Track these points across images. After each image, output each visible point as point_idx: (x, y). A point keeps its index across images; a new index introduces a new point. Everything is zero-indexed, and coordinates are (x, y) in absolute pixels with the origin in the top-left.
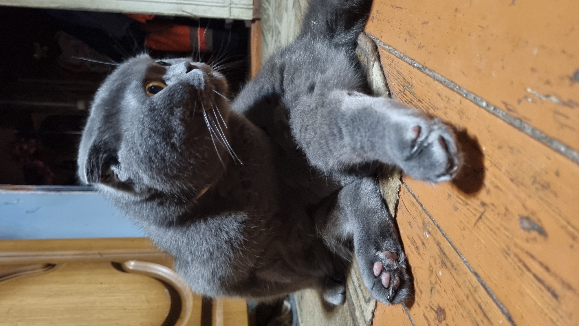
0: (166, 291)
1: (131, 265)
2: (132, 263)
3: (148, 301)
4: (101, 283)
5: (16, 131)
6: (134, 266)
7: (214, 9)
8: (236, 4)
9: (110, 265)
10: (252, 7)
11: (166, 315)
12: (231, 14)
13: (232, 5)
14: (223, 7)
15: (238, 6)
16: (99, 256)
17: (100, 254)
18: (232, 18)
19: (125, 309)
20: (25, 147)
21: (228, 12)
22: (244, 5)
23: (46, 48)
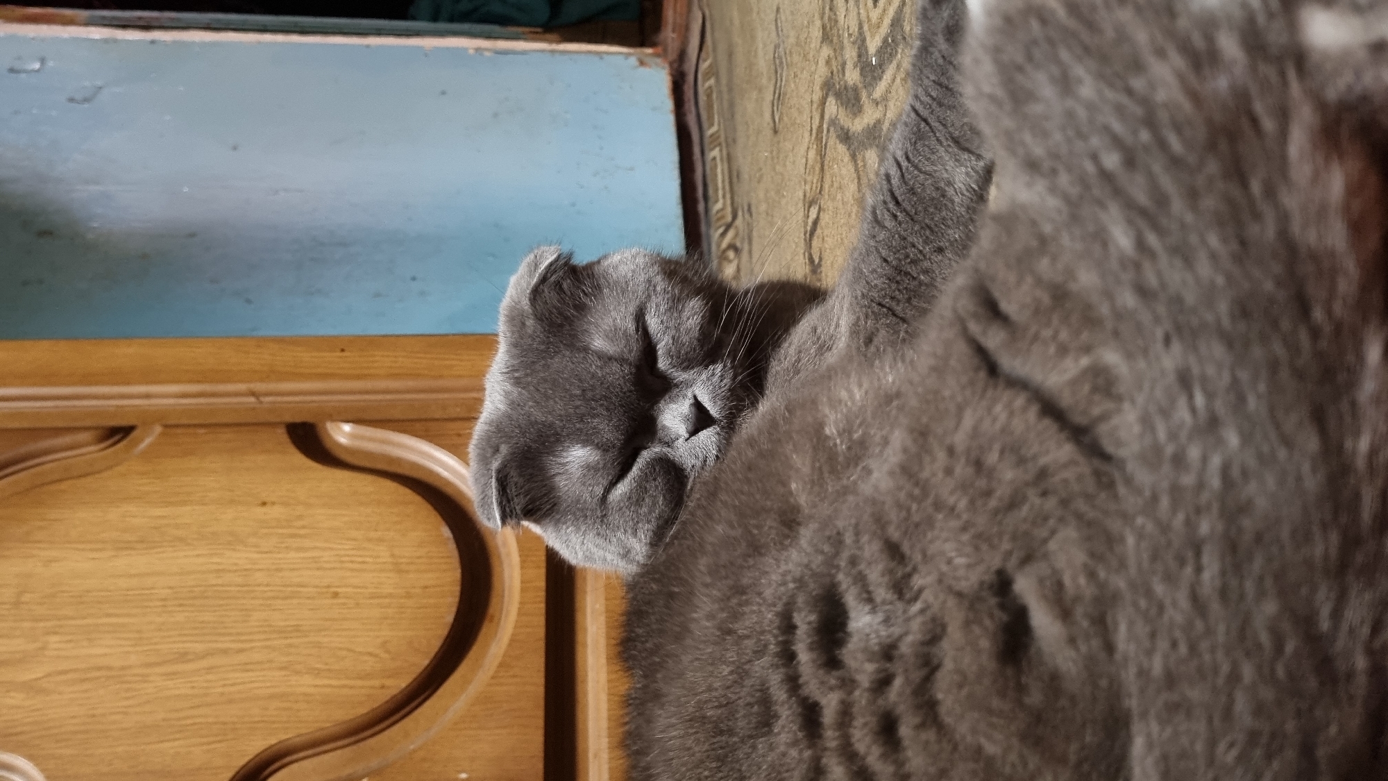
0: (446, 532)
1: (342, 434)
2: (347, 428)
3: (398, 570)
4: (264, 504)
6: (352, 436)
9: (282, 435)
11: (450, 618)
16: (252, 399)
17: (253, 394)
19: (336, 595)
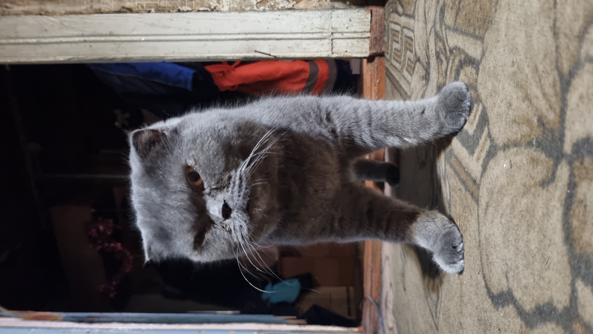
5: (93, 210)
7: (304, 43)
8: (342, 33)
10: (368, 35)
12: (334, 50)
13: (336, 35)
14: (321, 39)
15: (345, 35)
18: (335, 56)
20: (101, 228)
21: (328, 47)
22: (355, 32)
23: (127, 115)
